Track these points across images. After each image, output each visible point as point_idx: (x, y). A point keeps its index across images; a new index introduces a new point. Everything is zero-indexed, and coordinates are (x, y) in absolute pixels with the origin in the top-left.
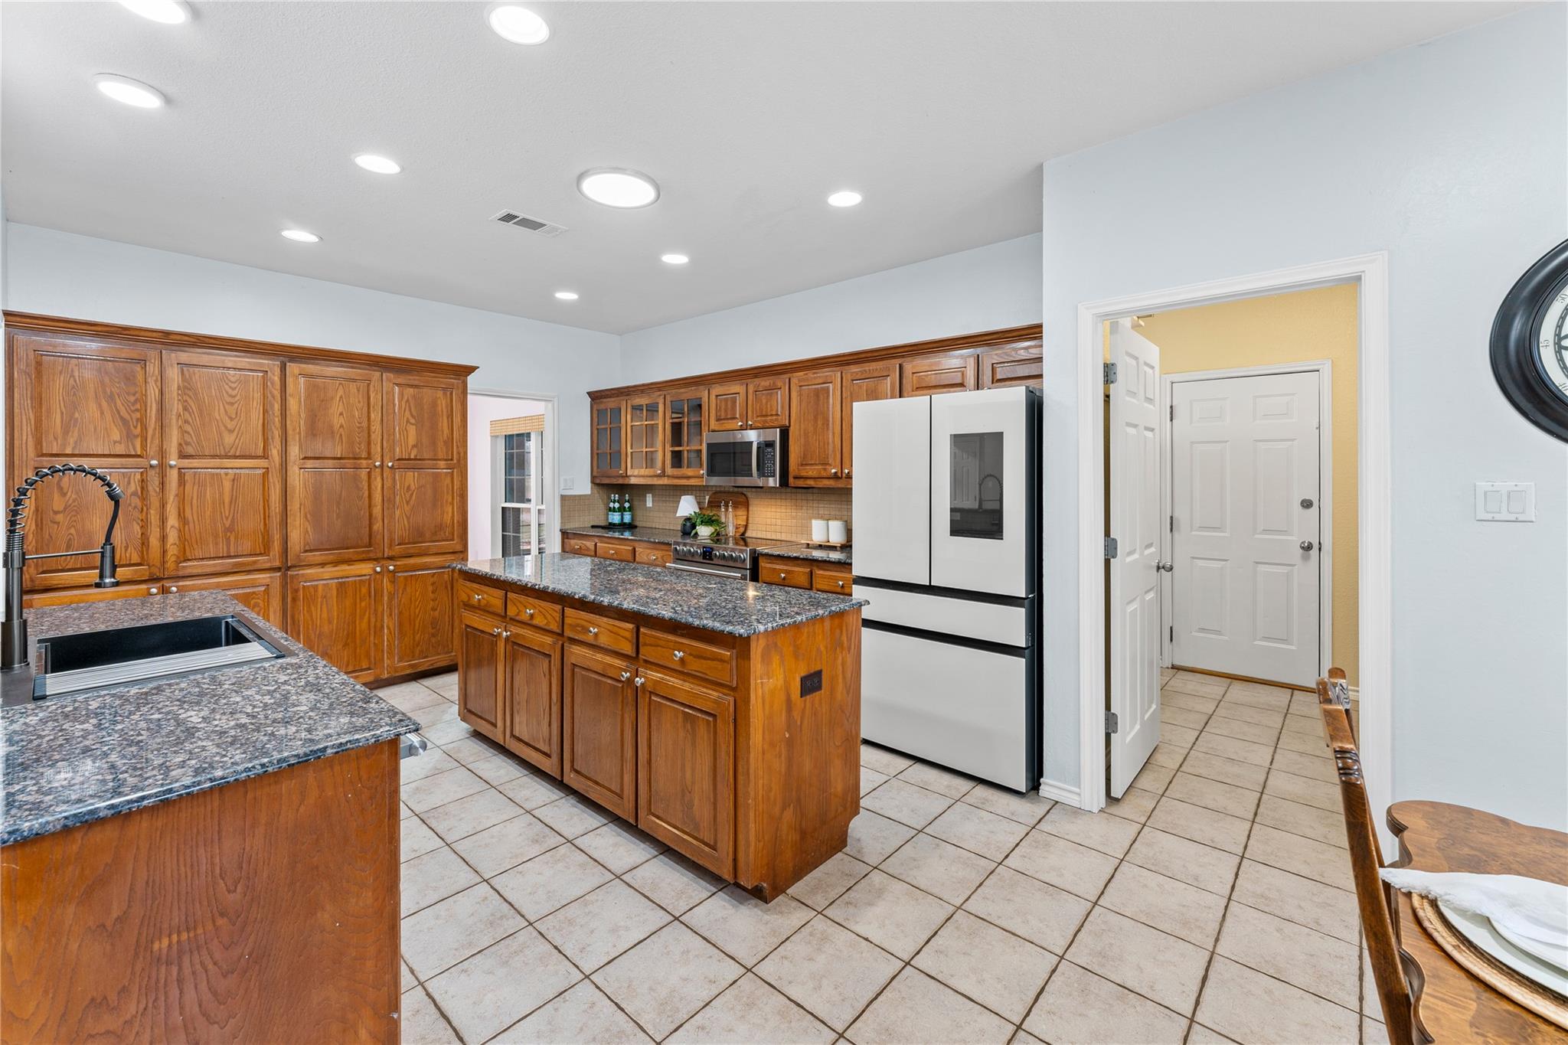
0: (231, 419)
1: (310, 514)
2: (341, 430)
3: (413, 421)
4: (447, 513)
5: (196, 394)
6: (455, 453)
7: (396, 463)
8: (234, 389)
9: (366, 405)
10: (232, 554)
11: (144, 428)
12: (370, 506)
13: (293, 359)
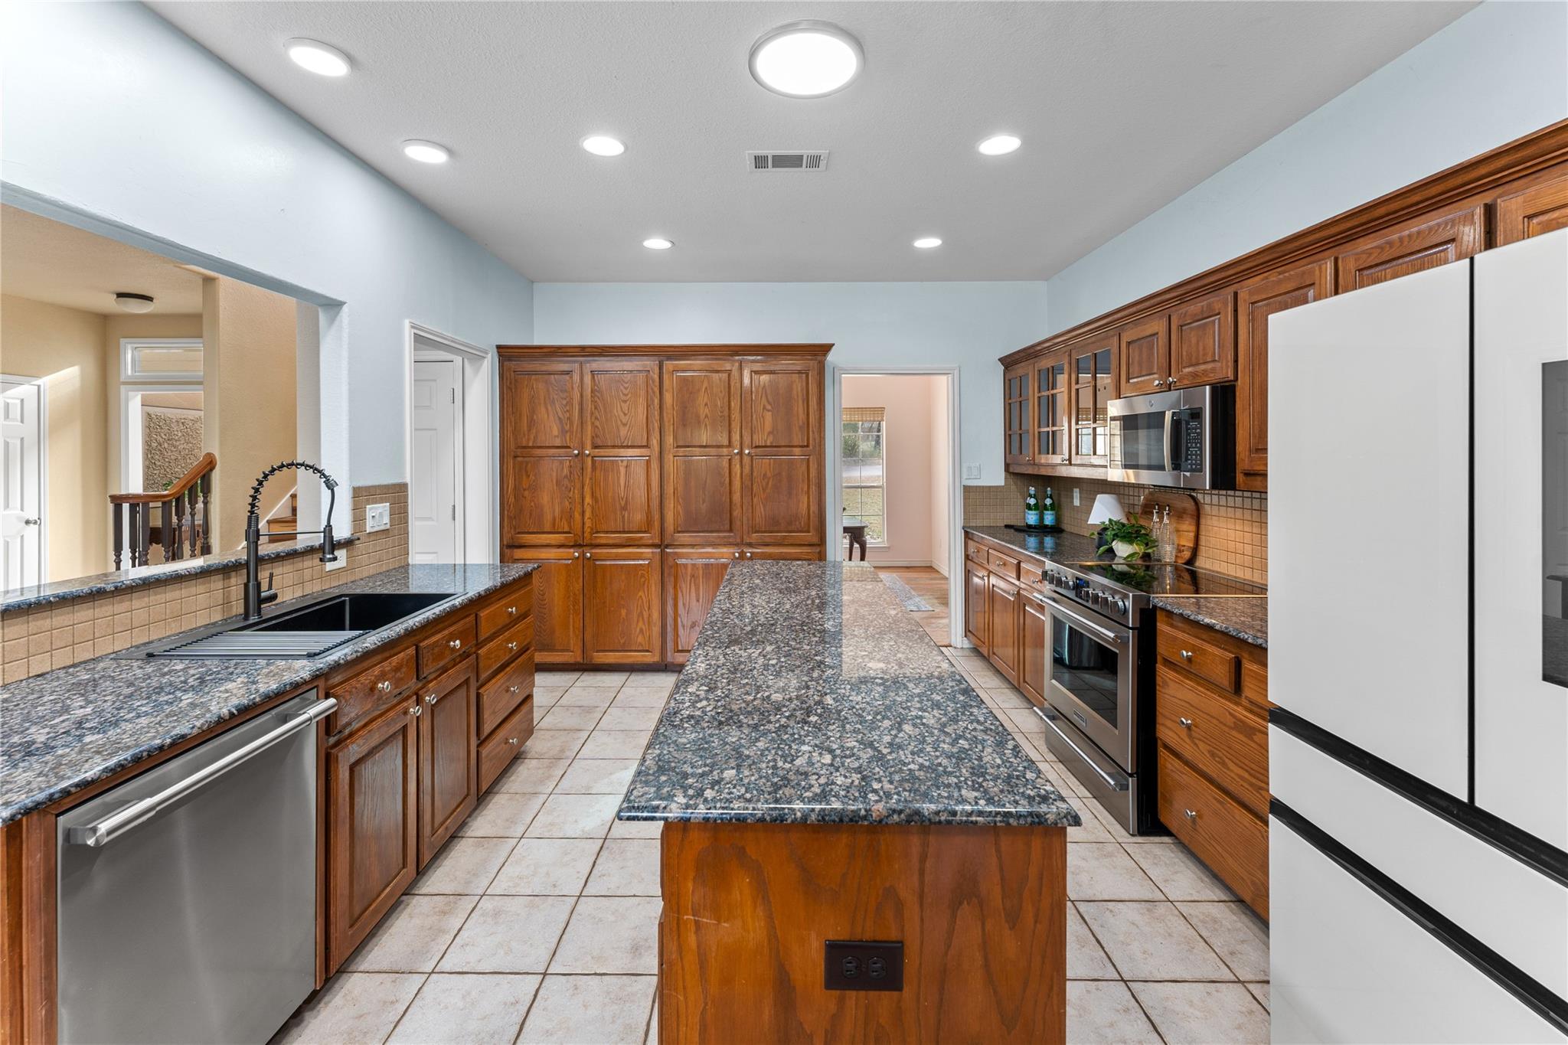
0: (625, 414)
1: (682, 498)
2: (707, 419)
3: (769, 407)
4: (803, 502)
5: (602, 396)
6: (811, 439)
7: (753, 451)
8: (626, 388)
9: (727, 394)
10: (626, 530)
11: (571, 424)
12: (730, 493)
13: (670, 358)
